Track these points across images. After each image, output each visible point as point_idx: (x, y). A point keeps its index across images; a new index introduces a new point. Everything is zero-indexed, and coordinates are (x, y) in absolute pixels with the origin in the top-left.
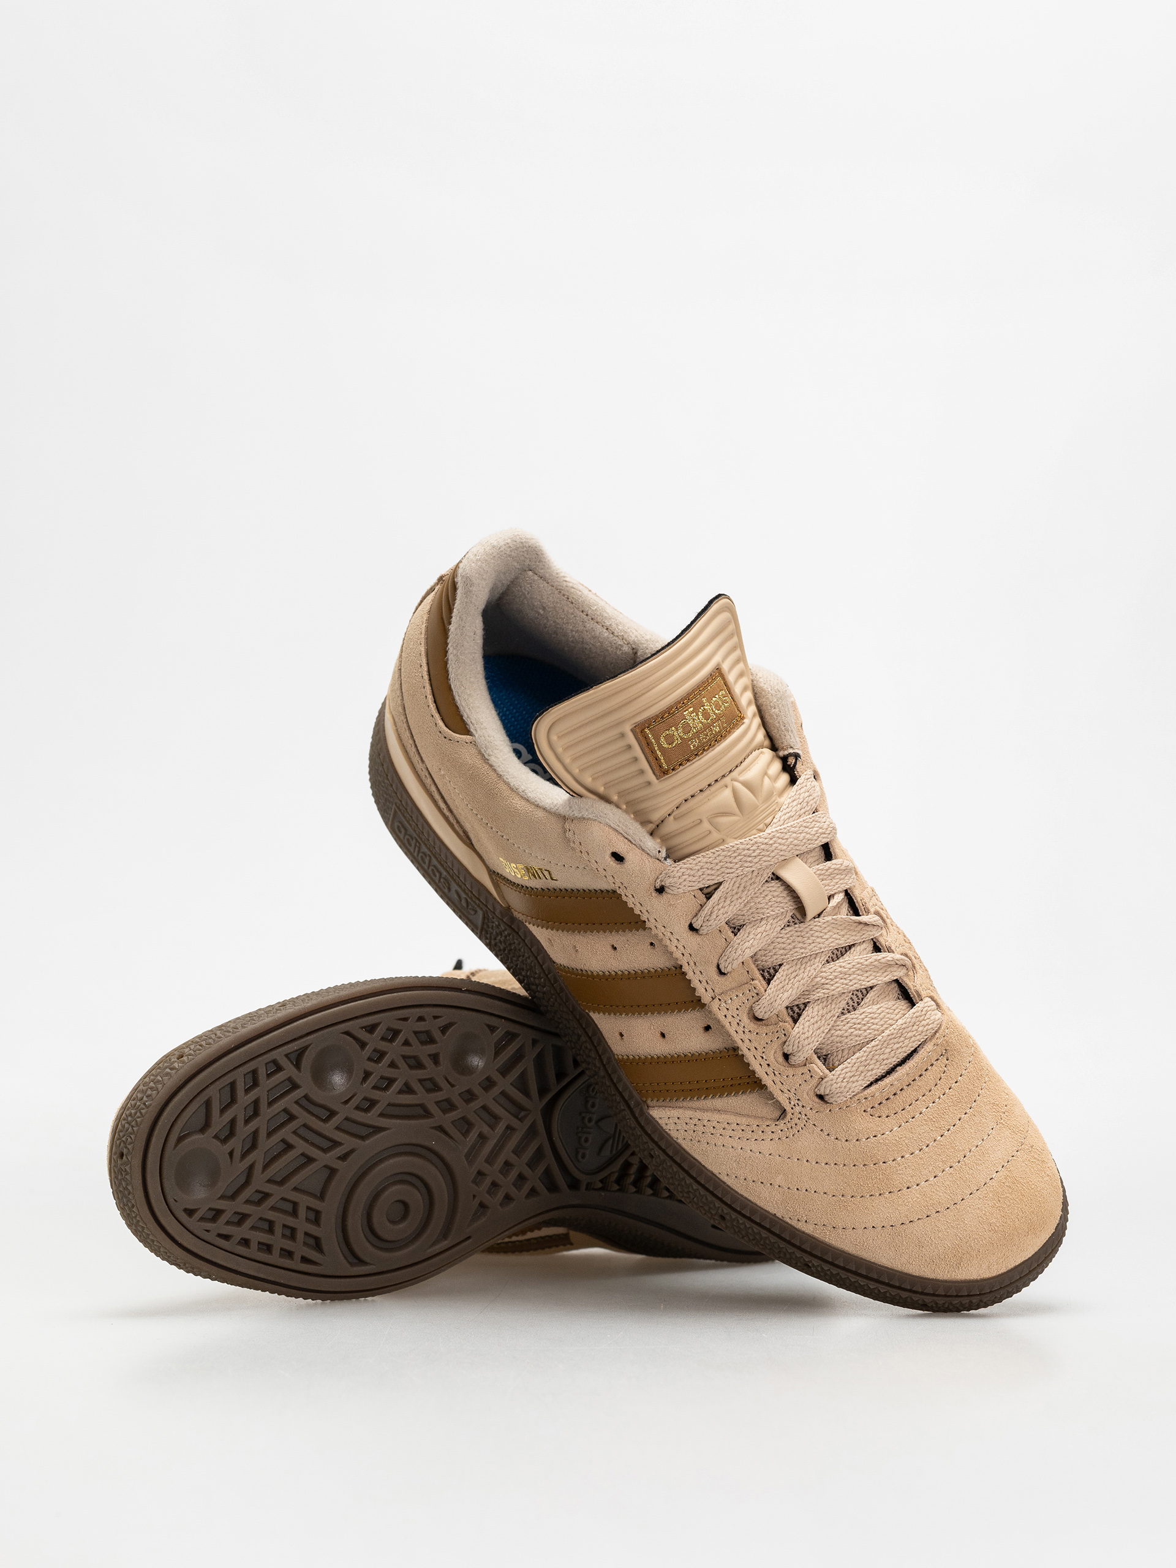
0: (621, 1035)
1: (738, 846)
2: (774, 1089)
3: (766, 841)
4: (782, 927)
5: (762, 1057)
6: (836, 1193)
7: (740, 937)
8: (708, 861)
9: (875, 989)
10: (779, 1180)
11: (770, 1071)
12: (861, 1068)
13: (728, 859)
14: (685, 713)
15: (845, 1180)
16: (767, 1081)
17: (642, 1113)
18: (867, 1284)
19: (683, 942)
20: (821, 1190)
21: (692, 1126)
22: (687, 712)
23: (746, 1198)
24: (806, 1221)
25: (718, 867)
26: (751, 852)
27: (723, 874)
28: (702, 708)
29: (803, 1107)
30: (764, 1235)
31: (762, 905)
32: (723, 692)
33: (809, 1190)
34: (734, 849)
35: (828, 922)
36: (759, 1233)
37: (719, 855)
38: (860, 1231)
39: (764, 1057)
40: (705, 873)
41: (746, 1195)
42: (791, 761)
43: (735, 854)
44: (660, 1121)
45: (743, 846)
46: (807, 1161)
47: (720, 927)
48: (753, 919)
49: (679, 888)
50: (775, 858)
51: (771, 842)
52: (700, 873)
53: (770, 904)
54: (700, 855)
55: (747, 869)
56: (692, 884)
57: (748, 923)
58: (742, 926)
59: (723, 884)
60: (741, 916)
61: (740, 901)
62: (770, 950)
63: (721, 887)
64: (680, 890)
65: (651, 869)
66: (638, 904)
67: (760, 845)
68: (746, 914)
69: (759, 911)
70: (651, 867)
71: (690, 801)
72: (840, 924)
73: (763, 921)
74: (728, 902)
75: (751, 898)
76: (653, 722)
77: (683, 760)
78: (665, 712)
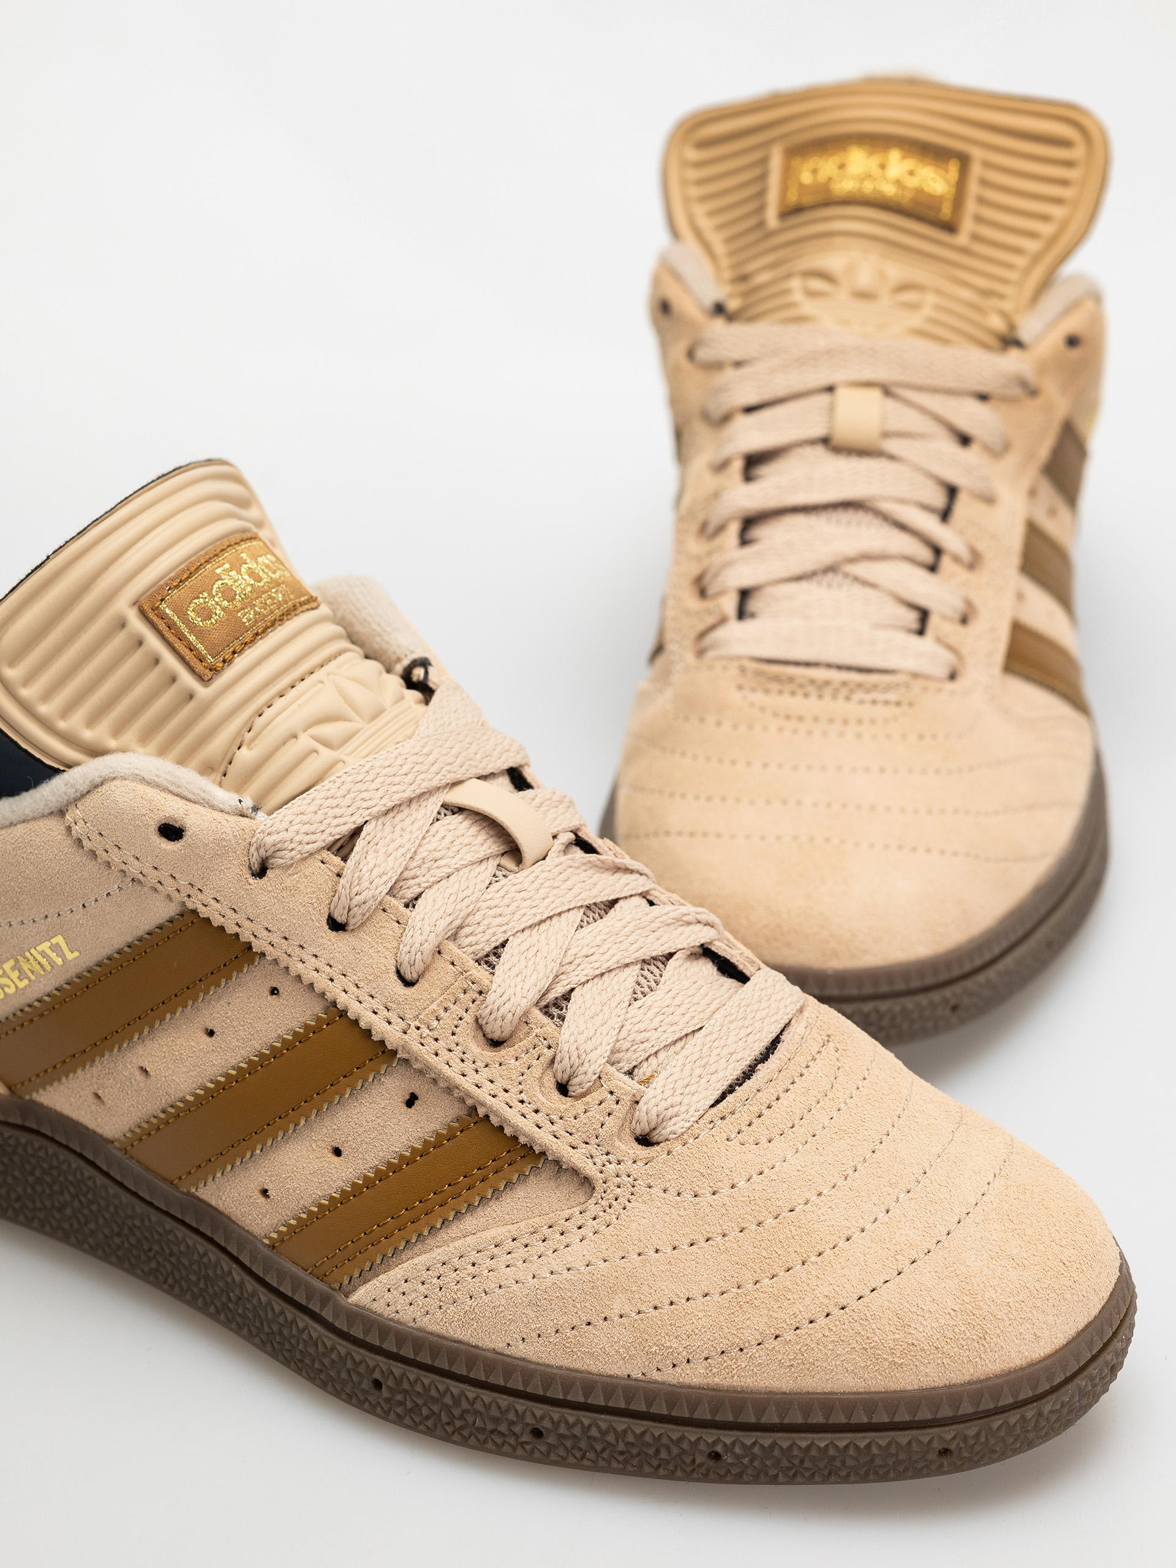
0: (265, 1192)
2: (560, 1148)
3: (416, 751)
4: (486, 883)
5: (522, 1102)
6: (725, 1286)
7: (421, 911)
8: (328, 796)
9: (675, 957)
10: (618, 1305)
11: (540, 1118)
12: (697, 1072)
13: (359, 786)
14: (217, 571)
15: (734, 1258)
16: (543, 1138)
17: (338, 1310)
18: (832, 1443)
19: (325, 956)
20: (696, 1292)
21: (435, 1280)
22: (220, 569)
23: (568, 1369)
24: (688, 1361)
25: (347, 802)
26: (397, 769)
27: (360, 811)
28: (244, 566)
29: (619, 1163)
30: (620, 1428)
31: (441, 854)
32: (272, 558)
33: (675, 1300)
34: (366, 769)
35: (557, 867)
36: (612, 1428)
37: (344, 783)
38: (789, 1335)
39: (525, 1099)
40: (328, 815)
41: (566, 1362)
42: (417, 672)
43: (371, 777)
44: (375, 1306)
45: (380, 763)
46: (657, 1251)
47: (382, 900)
48: (432, 879)
49: (292, 849)
50: (439, 775)
51: (424, 751)
52: (320, 816)
53: (455, 849)
54: (312, 791)
55: (397, 796)
56: (313, 837)
57: (427, 888)
58: (420, 895)
59: (364, 828)
60: (412, 878)
61: (402, 851)
62: (478, 921)
63: (363, 834)
64: (293, 852)
65: (235, 834)
66: (230, 913)
67: (407, 756)
68: (418, 873)
69: (439, 863)
70: (234, 829)
71: (269, 713)
72: (584, 867)
73: (452, 878)
74: (381, 857)
75: (420, 845)
76: (169, 590)
77: (237, 645)
78: (183, 571)
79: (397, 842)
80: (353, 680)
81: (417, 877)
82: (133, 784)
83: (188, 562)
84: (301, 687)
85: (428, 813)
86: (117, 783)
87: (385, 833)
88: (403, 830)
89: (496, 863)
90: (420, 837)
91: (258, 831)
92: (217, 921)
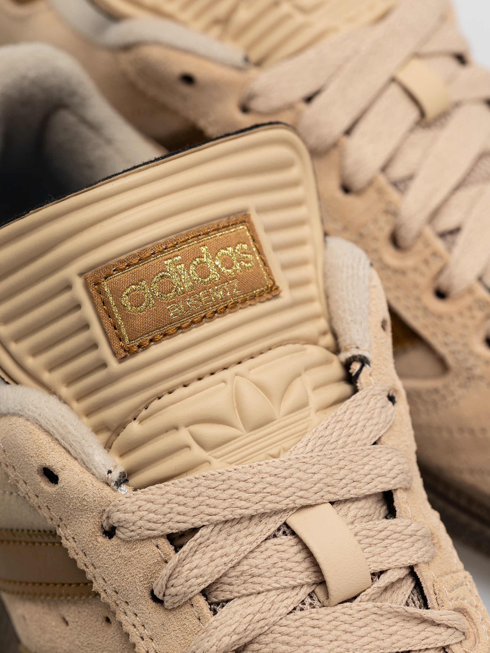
1: (230, 474)
3: (277, 471)
4: (291, 609)
7: (220, 618)
8: (180, 492)
13: (211, 492)
14: (165, 262)
19: (142, 619)
22: (170, 261)
25: (195, 503)
26: (251, 485)
27: (202, 516)
28: (197, 260)
31: (261, 572)
32: (245, 246)
34: (224, 478)
35: (366, 609)
37: (199, 485)
40: (174, 510)
42: (356, 367)
43: (224, 486)
45: (239, 476)
47: (192, 598)
48: (244, 592)
49: (132, 531)
50: (288, 500)
51: (284, 474)
52: (165, 510)
53: (274, 570)
54: (170, 483)
55: (239, 511)
56: (154, 526)
57: (236, 597)
58: (227, 601)
59: (200, 531)
60: (228, 584)
61: (225, 559)
62: (267, 642)
63: (198, 535)
64: (132, 533)
65: (94, 499)
66: (81, 554)
67: (265, 475)
68: (234, 583)
69: (255, 579)
70: (95, 495)
71: (167, 398)
72: (389, 616)
73: (260, 596)
74: (206, 559)
75: (245, 557)
76: (114, 271)
77: (157, 334)
78: (134, 256)
79: (225, 549)
80: (257, 385)
81: (232, 585)
82: (32, 427)
83: (142, 249)
84: (208, 380)
85: (264, 530)
86: (21, 420)
87: (219, 539)
88: (235, 540)
89: (309, 590)
90: (249, 550)
91: (113, 503)
92: (72, 554)
